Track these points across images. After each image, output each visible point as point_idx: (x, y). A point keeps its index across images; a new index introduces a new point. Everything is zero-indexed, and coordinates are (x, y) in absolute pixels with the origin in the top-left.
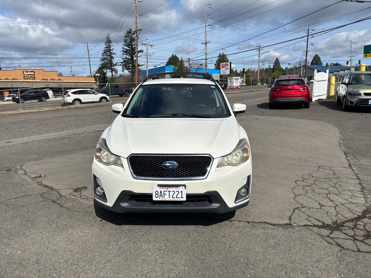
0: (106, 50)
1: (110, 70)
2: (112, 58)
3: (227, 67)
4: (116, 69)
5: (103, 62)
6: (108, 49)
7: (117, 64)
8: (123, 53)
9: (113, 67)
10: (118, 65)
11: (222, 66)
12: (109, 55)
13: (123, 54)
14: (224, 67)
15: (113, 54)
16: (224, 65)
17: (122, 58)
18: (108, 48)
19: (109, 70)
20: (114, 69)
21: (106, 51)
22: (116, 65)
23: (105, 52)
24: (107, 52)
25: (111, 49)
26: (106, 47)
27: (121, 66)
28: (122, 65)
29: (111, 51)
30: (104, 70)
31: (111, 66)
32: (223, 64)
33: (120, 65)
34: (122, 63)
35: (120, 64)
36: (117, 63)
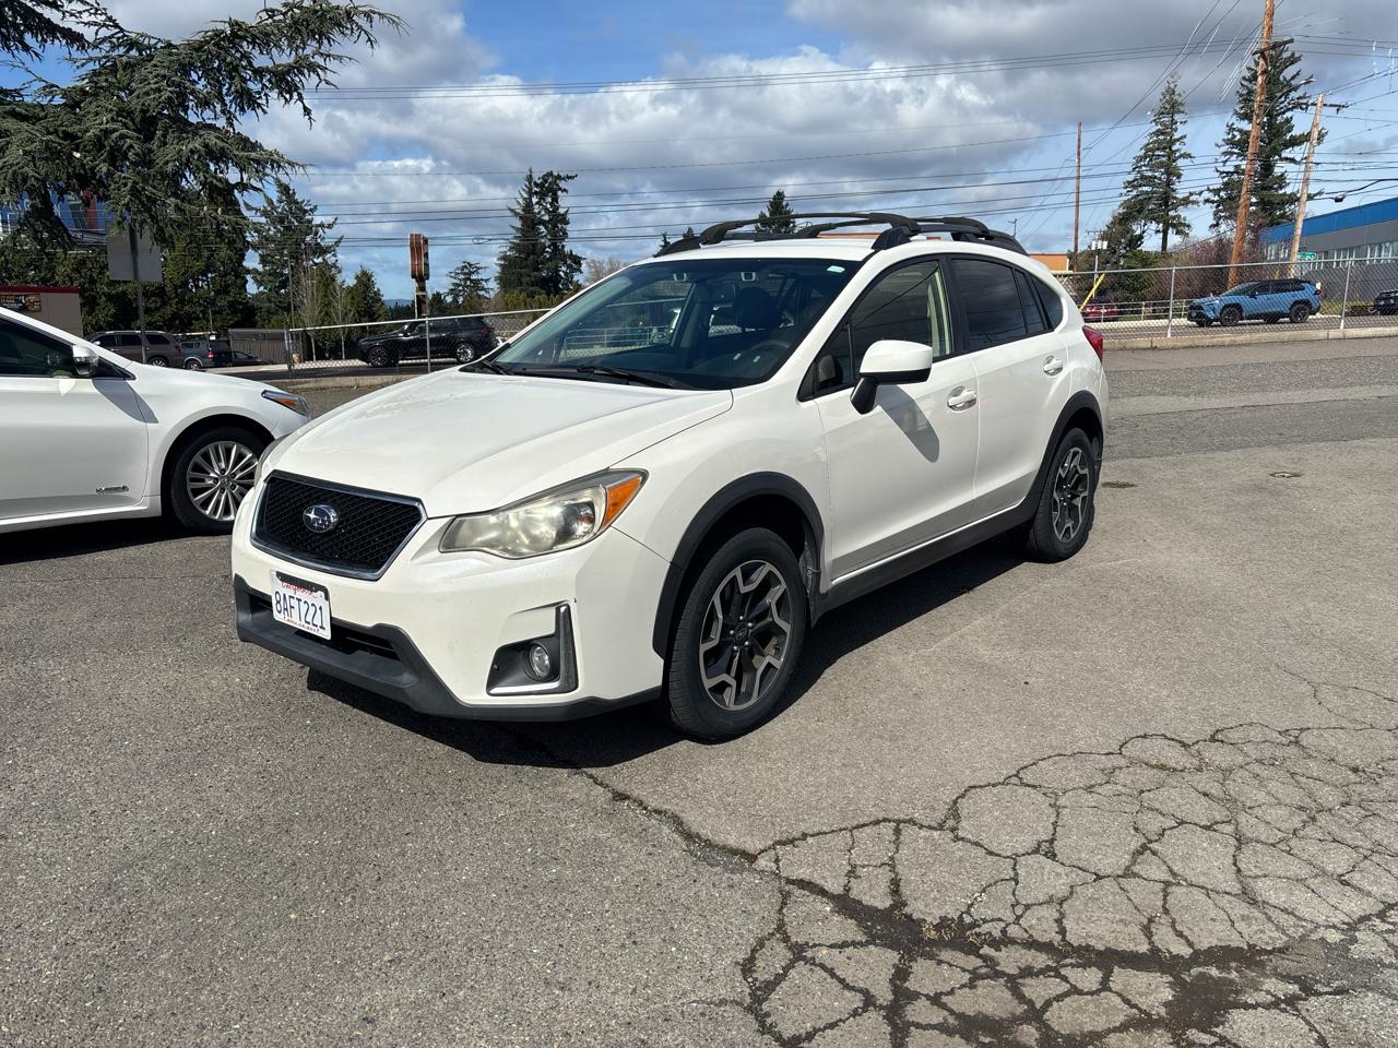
0: (1155, 142)
1: (1158, 223)
2: (1172, 172)
4: (1185, 219)
5: (1134, 193)
6: (1161, 137)
7: (1193, 198)
8: (1226, 148)
9: (1172, 213)
10: (1194, 202)
12: (1161, 165)
13: (1225, 153)
15: (1181, 156)
17: (1222, 173)
18: (1163, 134)
19: (1154, 226)
20: (1174, 218)
21: (1152, 150)
22: (1186, 202)
23: (1149, 152)
24: (1157, 153)
25: (1177, 135)
26: (1158, 133)
27: (1208, 205)
28: (1213, 202)
29: (1174, 148)
30: (1134, 227)
31: (1166, 205)
33: (1207, 201)
34: (1216, 192)
35: (1207, 195)
36: (1191, 194)
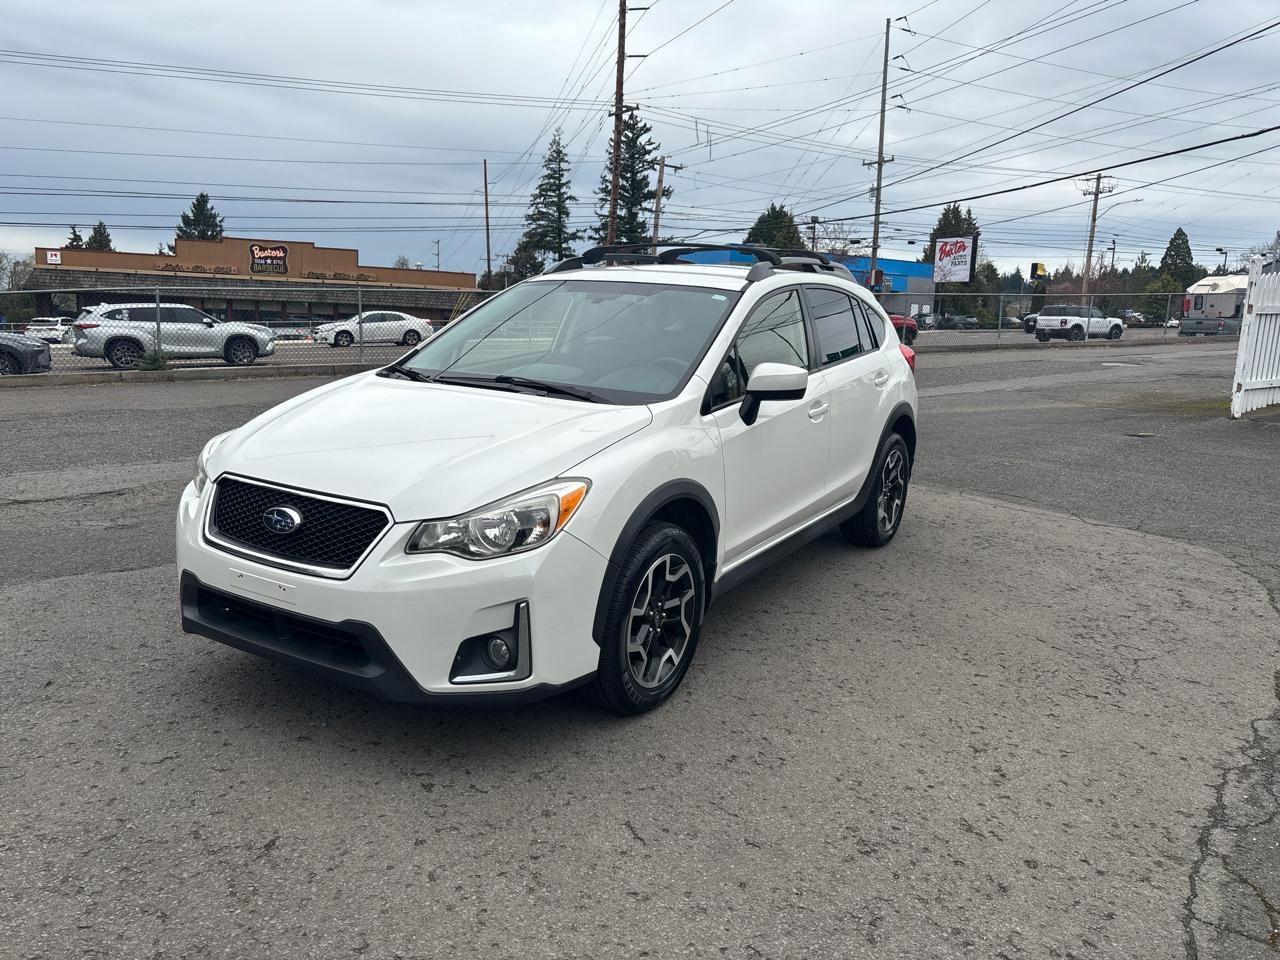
0: (547, 184)
1: (555, 253)
2: (563, 211)
3: (962, 253)
4: (574, 251)
5: (534, 226)
6: (552, 181)
7: (579, 234)
8: (602, 195)
9: (564, 245)
10: (581, 238)
11: (941, 249)
12: (553, 203)
13: (602, 199)
14: (948, 254)
15: (567, 198)
16: (948, 248)
17: (600, 216)
18: (553, 178)
19: (551, 255)
20: (566, 249)
21: (546, 190)
22: (574, 236)
23: (543, 190)
24: (549, 193)
25: (563, 181)
26: (549, 177)
27: (592, 241)
28: (595, 239)
29: (563, 190)
30: (536, 255)
31: (560, 239)
32: (946, 243)
33: (590, 238)
34: (597, 231)
35: (590, 233)
36: (578, 231)
